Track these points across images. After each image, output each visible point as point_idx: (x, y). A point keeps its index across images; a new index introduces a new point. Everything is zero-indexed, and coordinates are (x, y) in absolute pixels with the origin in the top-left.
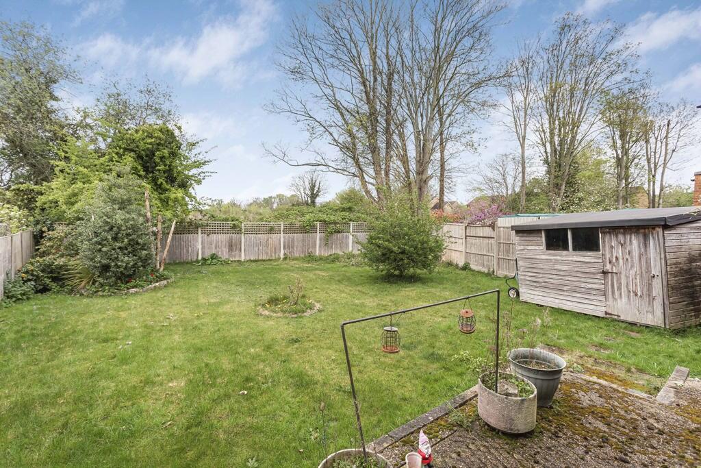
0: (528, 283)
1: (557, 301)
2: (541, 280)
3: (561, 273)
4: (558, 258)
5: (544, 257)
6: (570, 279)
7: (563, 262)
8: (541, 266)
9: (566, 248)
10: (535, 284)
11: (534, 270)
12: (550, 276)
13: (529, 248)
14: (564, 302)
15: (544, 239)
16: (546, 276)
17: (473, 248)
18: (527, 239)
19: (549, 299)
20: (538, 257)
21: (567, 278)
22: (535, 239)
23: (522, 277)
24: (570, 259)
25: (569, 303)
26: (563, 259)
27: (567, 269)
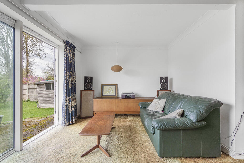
0: (41, 102)
1: (49, 106)
2: (44, 100)
3: (50, 97)
4: (49, 92)
5: (45, 92)
6: (52, 98)
7: (50, 93)
8: (45, 95)
9: (51, 89)
10: (43, 102)
11: (43, 97)
12: (47, 98)
13: (41, 90)
14: (51, 106)
15: (45, 87)
16: (46, 98)
17: (31, 93)
18: (40, 87)
19: (47, 106)
20: (43, 93)
21: (51, 98)
22: (42, 87)
23: (39, 100)
24: (52, 92)
25: (52, 106)
26: (50, 92)
27: (51, 95)
